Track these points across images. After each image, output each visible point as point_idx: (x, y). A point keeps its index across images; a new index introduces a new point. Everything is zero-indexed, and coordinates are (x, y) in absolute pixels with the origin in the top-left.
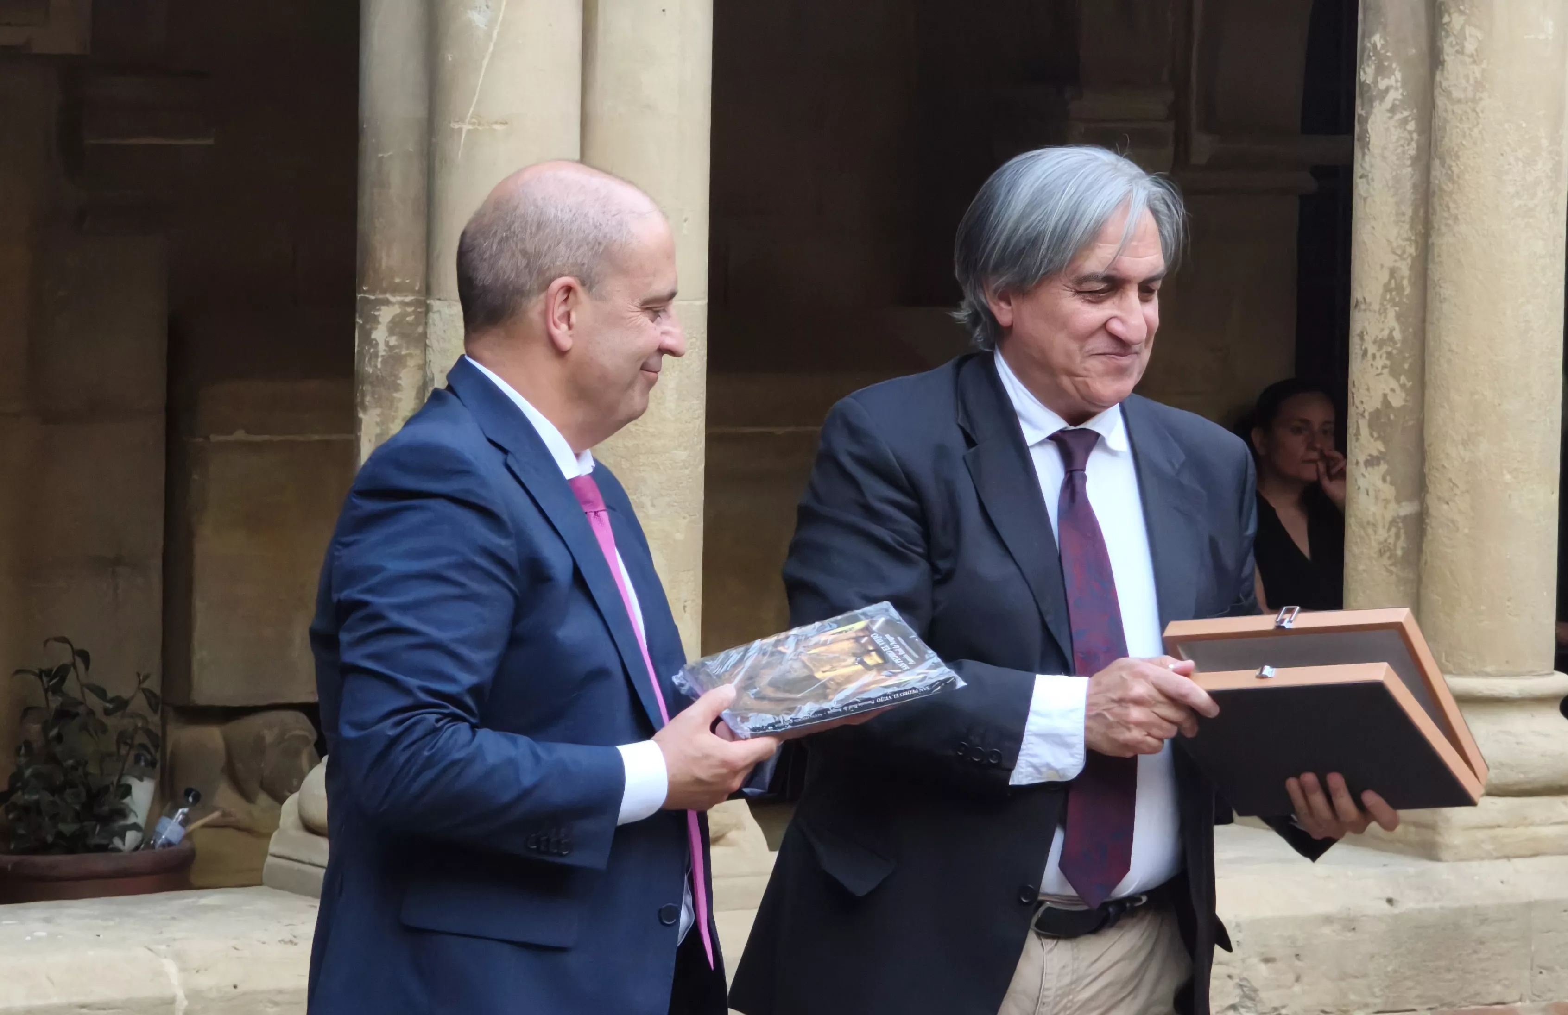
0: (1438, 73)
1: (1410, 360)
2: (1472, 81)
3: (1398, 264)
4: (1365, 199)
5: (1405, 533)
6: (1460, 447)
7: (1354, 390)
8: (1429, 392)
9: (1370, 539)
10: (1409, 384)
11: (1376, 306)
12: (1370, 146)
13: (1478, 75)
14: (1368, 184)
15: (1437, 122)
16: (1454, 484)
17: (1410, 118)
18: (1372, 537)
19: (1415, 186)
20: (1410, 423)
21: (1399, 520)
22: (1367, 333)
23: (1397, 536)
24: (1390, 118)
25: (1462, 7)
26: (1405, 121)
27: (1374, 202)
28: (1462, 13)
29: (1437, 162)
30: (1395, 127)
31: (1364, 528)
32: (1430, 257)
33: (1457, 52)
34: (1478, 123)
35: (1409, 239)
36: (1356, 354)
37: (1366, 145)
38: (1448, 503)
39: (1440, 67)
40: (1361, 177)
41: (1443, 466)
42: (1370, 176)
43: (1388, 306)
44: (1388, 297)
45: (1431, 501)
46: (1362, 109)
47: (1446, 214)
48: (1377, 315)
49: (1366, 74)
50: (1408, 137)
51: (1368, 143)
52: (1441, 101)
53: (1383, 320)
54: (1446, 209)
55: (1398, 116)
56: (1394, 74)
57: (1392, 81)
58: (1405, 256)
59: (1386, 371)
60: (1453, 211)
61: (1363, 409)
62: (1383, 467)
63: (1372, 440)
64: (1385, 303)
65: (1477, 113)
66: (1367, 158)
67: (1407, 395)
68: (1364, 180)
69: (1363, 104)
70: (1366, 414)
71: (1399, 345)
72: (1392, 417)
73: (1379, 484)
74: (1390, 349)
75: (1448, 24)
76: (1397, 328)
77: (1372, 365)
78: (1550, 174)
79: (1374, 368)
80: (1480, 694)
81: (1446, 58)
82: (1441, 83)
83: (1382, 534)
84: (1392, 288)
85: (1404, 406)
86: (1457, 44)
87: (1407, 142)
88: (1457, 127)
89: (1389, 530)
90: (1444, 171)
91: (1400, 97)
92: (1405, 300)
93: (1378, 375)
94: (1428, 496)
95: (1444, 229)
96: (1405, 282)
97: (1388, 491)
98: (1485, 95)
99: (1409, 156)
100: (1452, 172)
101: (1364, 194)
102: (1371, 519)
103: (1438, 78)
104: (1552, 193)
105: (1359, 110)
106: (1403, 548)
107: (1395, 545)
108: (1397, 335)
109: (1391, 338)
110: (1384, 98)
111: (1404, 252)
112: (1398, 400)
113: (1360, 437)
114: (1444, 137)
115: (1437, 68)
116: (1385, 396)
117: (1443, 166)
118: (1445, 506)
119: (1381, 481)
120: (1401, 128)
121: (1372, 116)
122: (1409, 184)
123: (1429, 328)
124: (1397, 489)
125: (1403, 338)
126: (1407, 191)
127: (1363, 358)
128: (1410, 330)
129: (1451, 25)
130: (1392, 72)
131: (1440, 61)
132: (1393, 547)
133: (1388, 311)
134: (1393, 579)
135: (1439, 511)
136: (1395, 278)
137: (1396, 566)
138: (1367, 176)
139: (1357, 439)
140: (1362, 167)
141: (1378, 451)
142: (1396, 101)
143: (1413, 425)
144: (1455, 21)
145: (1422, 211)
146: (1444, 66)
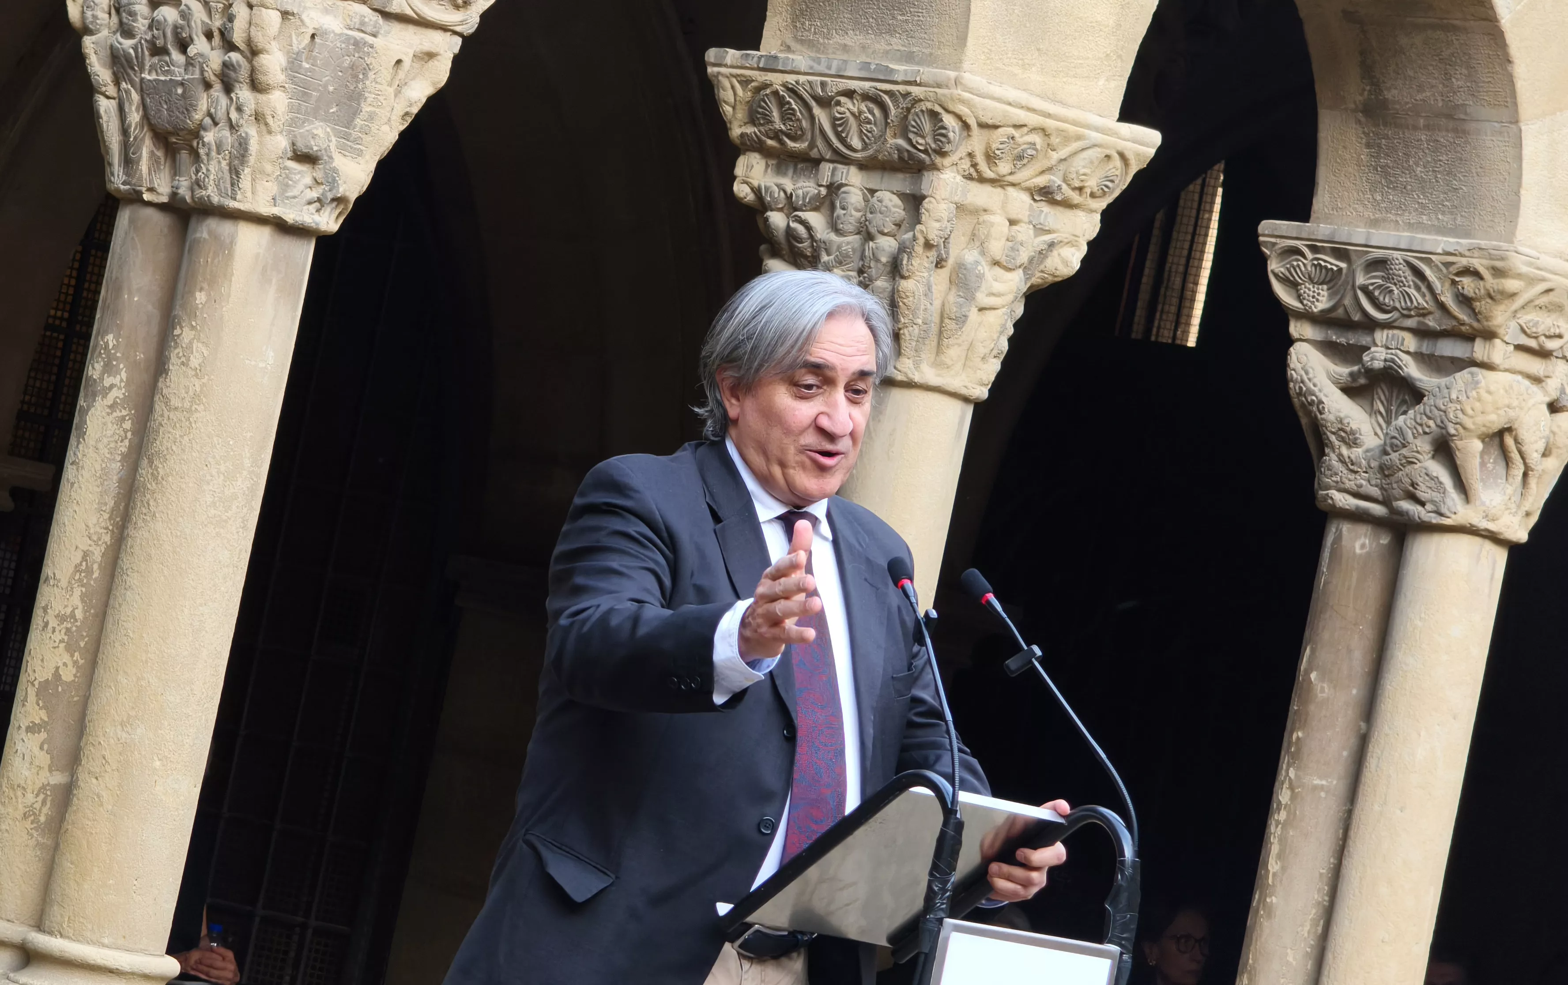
0: (161, 379)
1: (86, 639)
2: (191, 393)
3: (91, 549)
4: (73, 484)
5: (52, 801)
6: (119, 727)
7: (29, 659)
8: (100, 671)
9: (17, 802)
10: (81, 662)
11: (64, 583)
12: (85, 437)
13: (198, 389)
14: (77, 470)
15: (152, 424)
16: (107, 762)
17: (127, 418)
18: (20, 801)
19: (120, 481)
20: (75, 699)
21: (48, 788)
22: (51, 607)
23: (44, 802)
24: (108, 414)
25: (194, 323)
26: (123, 419)
27: (80, 487)
28: (193, 328)
29: (145, 462)
30: (113, 424)
31: (13, 789)
32: (124, 547)
33: (183, 364)
34: (189, 433)
35: (107, 528)
36: (37, 625)
37: (82, 434)
38: (97, 778)
39: (164, 375)
40: (72, 464)
41: (100, 743)
42: (81, 463)
43: (76, 585)
44: (77, 577)
45: (82, 775)
46: (84, 402)
47: (144, 511)
48: (64, 591)
49: (94, 369)
50: (122, 433)
51: (85, 433)
52: (159, 406)
53: (68, 597)
54: (146, 504)
55: (117, 414)
56: (120, 374)
57: (116, 380)
58: (100, 543)
59: (62, 645)
60: (152, 509)
61: (33, 679)
62: (43, 735)
63: (37, 708)
64: (73, 582)
65: (190, 423)
66: (81, 447)
67: (77, 671)
68: (75, 467)
69: (86, 396)
70: (36, 683)
71: (78, 624)
72: (60, 689)
73: (36, 750)
74: (69, 625)
75: (178, 336)
76: (80, 606)
77: (50, 637)
78: (247, 492)
79: (52, 642)
80: (92, 962)
81: (171, 367)
82: (162, 389)
84: (82, 569)
85: (73, 681)
86: (184, 356)
87: (120, 439)
88: (169, 432)
89: (37, 795)
91: (121, 396)
92: (92, 582)
93: (55, 648)
94: (80, 768)
95: (140, 523)
96: (96, 566)
97: (43, 759)
98: (201, 408)
99: (120, 453)
100: (158, 474)
101: (72, 480)
102: (22, 783)
103: (160, 384)
104: (245, 510)
105: (81, 402)
106: (47, 815)
107: (40, 811)
108: (79, 614)
109: (73, 615)
110: (107, 394)
111: (99, 539)
112: (68, 674)
113: (26, 703)
114: (155, 439)
115: (161, 375)
116: (57, 668)
117: (151, 467)
118: (94, 781)
119: (38, 748)
120: (117, 425)
121: (93, 409)
122: (115, 478)
123: (110, 611)
124: (51, 758)
125: (85, 618)
126: (113, 484)
127: (43, 630)
128: (92, 611)
129: (181, 338)
130: (118, 372)
131: (165, 370)
132: (37, 813)
133: (75, 590)
134: (32, 843)
135: (88, 785)
136: (86, 561)
137: (37, 831)
138: (78, 463)
139: (24, 705)
140: (75, 454)
141: (41, 719)
142: (118, 400)
143: (78, 701)
144: (185, 334)
145: (123, 504)
146: (167, 374)
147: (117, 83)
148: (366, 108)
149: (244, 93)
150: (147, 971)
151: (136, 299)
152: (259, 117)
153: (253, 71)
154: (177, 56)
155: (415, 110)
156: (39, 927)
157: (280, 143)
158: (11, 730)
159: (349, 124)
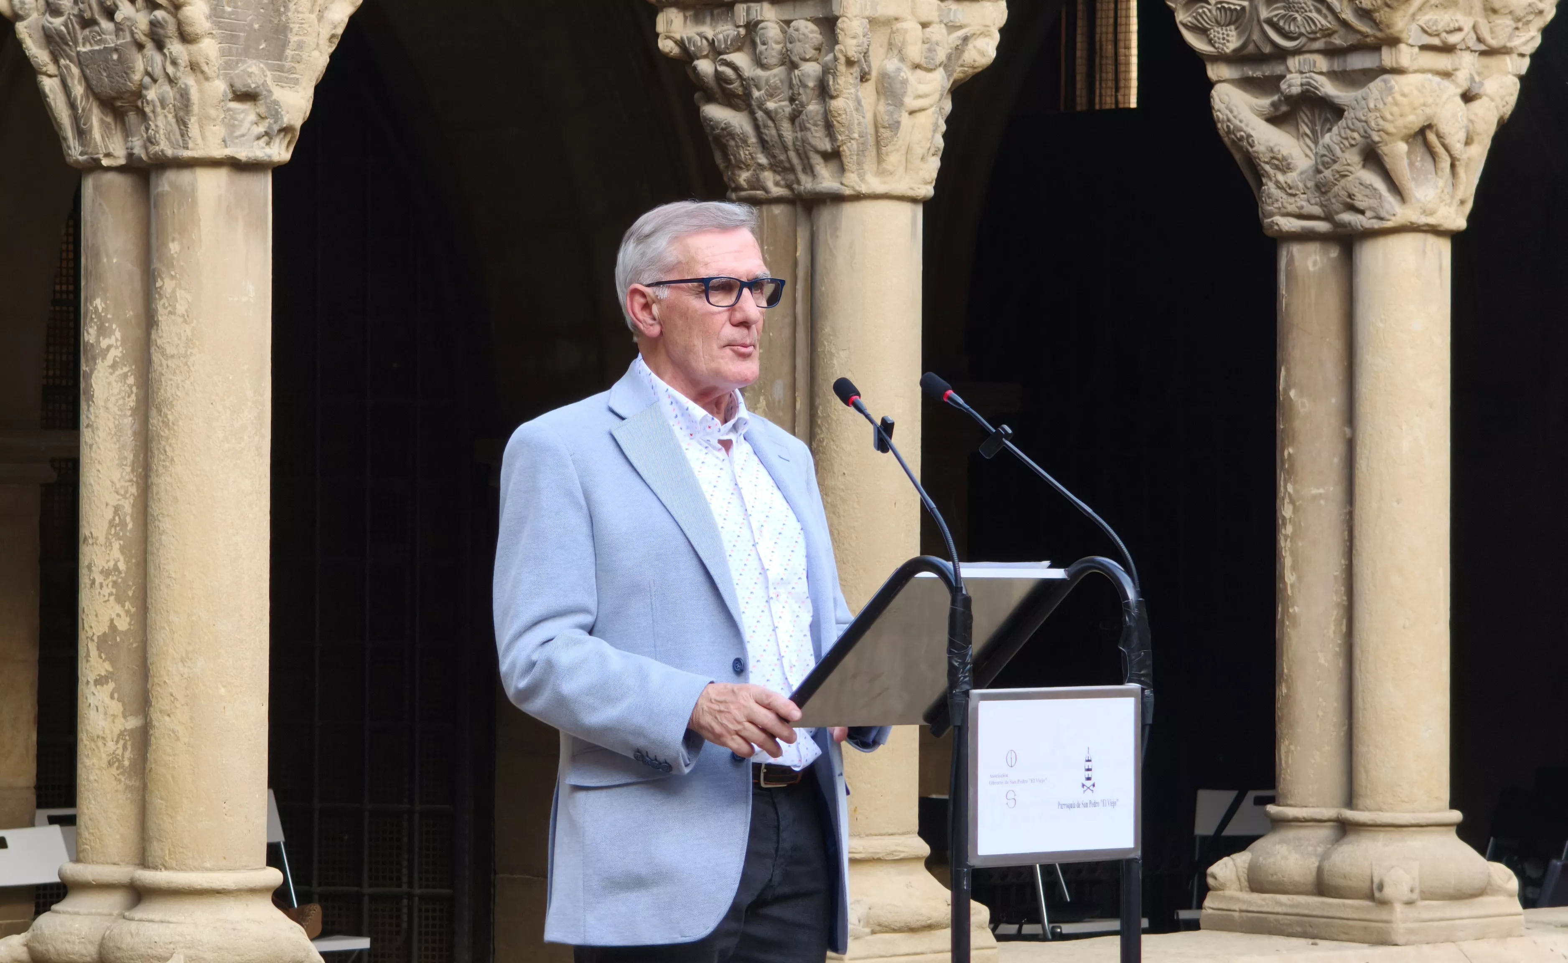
0: (153, 332)
1: (133, 588)
2: (184, 338)
3: (121, 503)
4: (91, 446)
5: (133, 745)
6: (180, 664)
7: (84, 617)
8: (152, 615)
9: (100, 752)
10: (133, 610)
11: (102, 540)
12: (94, 400)
13: (189, 334)
14: (93, 432)
15: (153, 375)
16: (175, 699)
17: (129, 374)
18: (102, 750)
19: (135, 434)
20: (135, 645)
21: (125, 733)
22: (95, 565)
23: (125, 748)
24: (111, 374)
25: (173, 273)
26: (125, 376)
27: (99, 448)
28: (173, 277)
29: (154, 412)
30: (116, 382)
31: (93, 740)
32: (150, 495)
33: (170, 313)
34: (190, 376)
35: (131, 481)
36: (85, 584)
37: (90, 398)
38: (169, 715)
39: (155, 327)
40: (88, 426)
41: (165, 682)
42: (95, 425)
43: (114, 540)
44: (113, 532)
45: (155, 715)
46: (86, 366)
47: (162, 457)
48: (103, 548)
49: (90, 334)
50: (127, 389)
51: (93, 396)
52: (156, 357)
53: (108, 552)
54: (163, 452)
55: (119, 372)
56: (114, 334)
57: (112, 341)
58: (128, 495)
59: (112, 598)
60: (169, 453)
61: (92, 634)
62: (111, 685)
63: (101, 661)
64: (110, 537)
65: (189, 367)
66: (91, 409)
67: (131, 620)
68: (90, 429)
69: (87, 362)
70: (95, 638)
71: (123, 575)
72: (118, 639)
73: (107, 700)
74: (115, 578)
75: (161, 288)
76: (122, 559)
77: (99, 593)
78: (255, 421)
79: (102, 596)
80: (199, 887)
81: (160, 318)
82: (156, 341)
83: (111, 746)
84: (116, 524)
85: (130, 629)
86: (170, 305)
87: (127, 395)
88: (171, 380)
89: (117, 742)
90: (161, 419)
91: (120, 355)
92: (128, 534)
93: (105, 602)
94: (152, 709)
95: (161, 470)
96: (128, 519)
97: (116, 707)
98: (195, 351)
99: (129, 408)
100: (168, 420)
101: (90, 442)
102: (101, 733)
103: (153, 336)
104: (257, 438)
105: (84, 367)
106: (130, 759)
107: (123, 757)
108: (122, 566)
109: (116, 568)
110: (106, 355)
111: (126, 492)
112: (123, 624)
113: (90, 659)
114: (159, 389)
115: (152, 327)
116: (112, 621)
117: (160, 415)
118: (167, 718)
119: (109, 698)
120: (121, 382)
121: (96, 372)
122: (130, 433)
123: (149, 557)
124: (124, 705)
125: (127, 568)
126: (128, 437)
127: (91, 587)
128: (134, 561)
129: (164, 289)
130: (112, 332)
131: (155, 322)
132: (121, 758)
133: (113, 544)
134: (121, 787)
135: (162, 723)
136: (118, 515)
137: (124, 775)
138: (92, 426)
139: (88, 661)
140: (87, 417)
141: (106, 671)
142: (117, 359)
143: (137, 647)
144: (166, 284)
145: (142, 456)
146: (158, 325)
147: (56, 61)
148: (293, 39)
149: (175, 47)
150: (252, 885)
151: (115, 261)
152: (194, 67)
153: (180, 25)
154: (106, 25)
155: (340, 31)
156: (144, 863)
157: (219, 87)
158: (81, 687)
159: (280, 56)
